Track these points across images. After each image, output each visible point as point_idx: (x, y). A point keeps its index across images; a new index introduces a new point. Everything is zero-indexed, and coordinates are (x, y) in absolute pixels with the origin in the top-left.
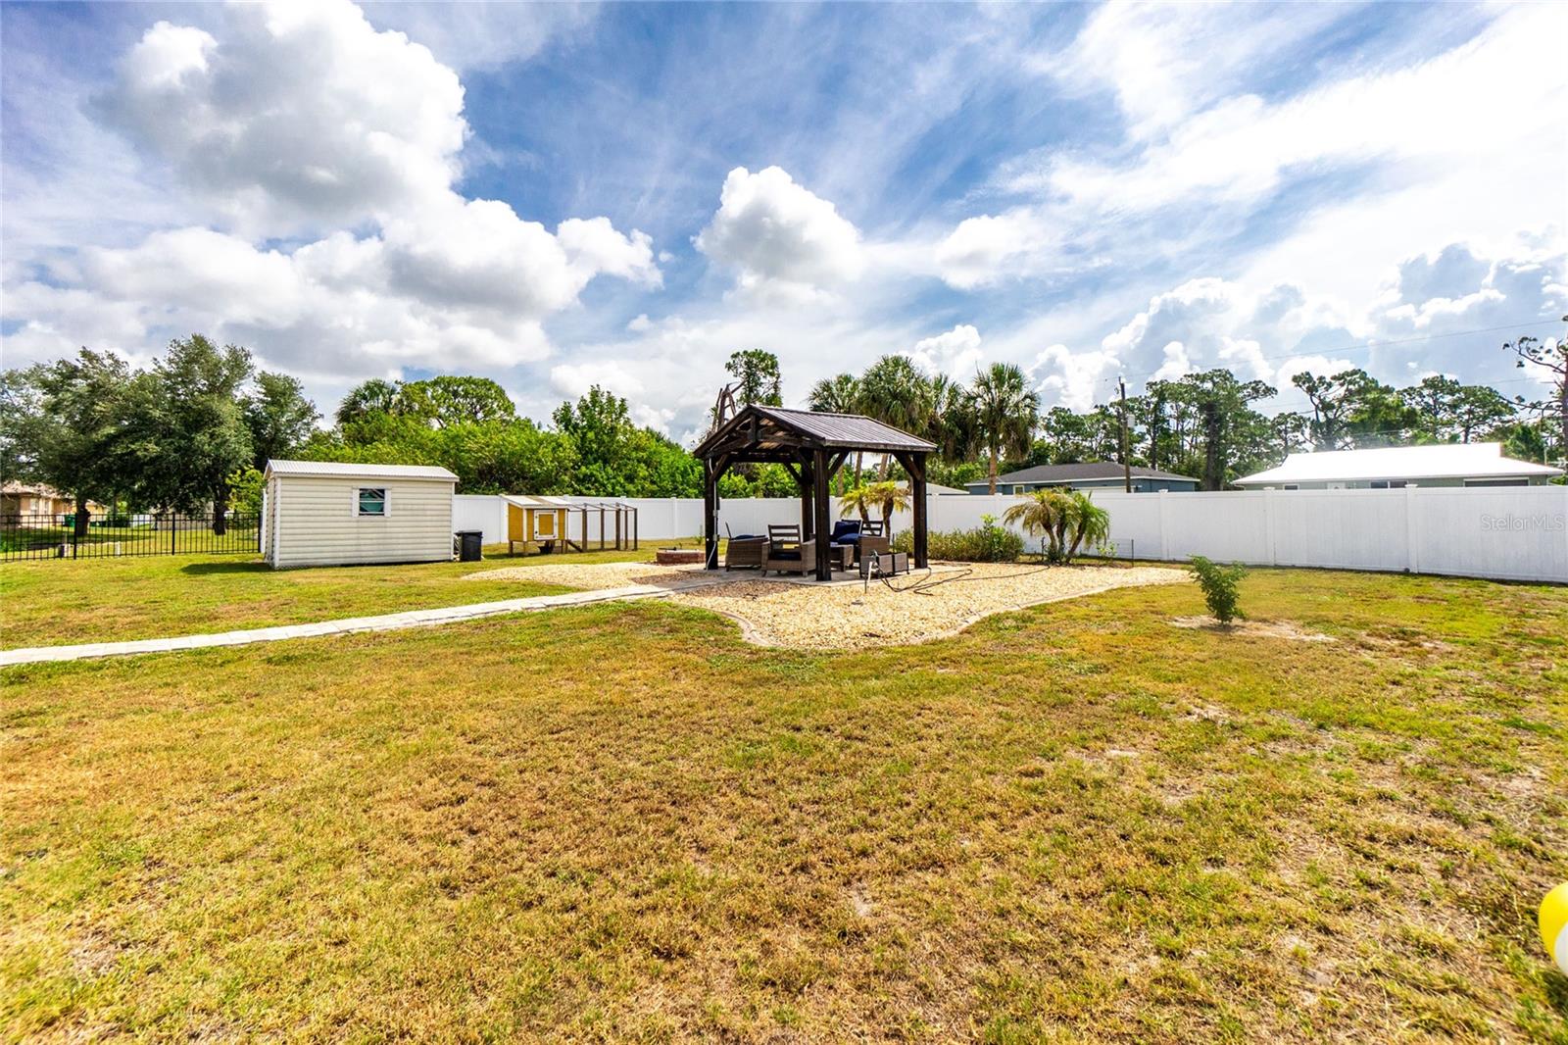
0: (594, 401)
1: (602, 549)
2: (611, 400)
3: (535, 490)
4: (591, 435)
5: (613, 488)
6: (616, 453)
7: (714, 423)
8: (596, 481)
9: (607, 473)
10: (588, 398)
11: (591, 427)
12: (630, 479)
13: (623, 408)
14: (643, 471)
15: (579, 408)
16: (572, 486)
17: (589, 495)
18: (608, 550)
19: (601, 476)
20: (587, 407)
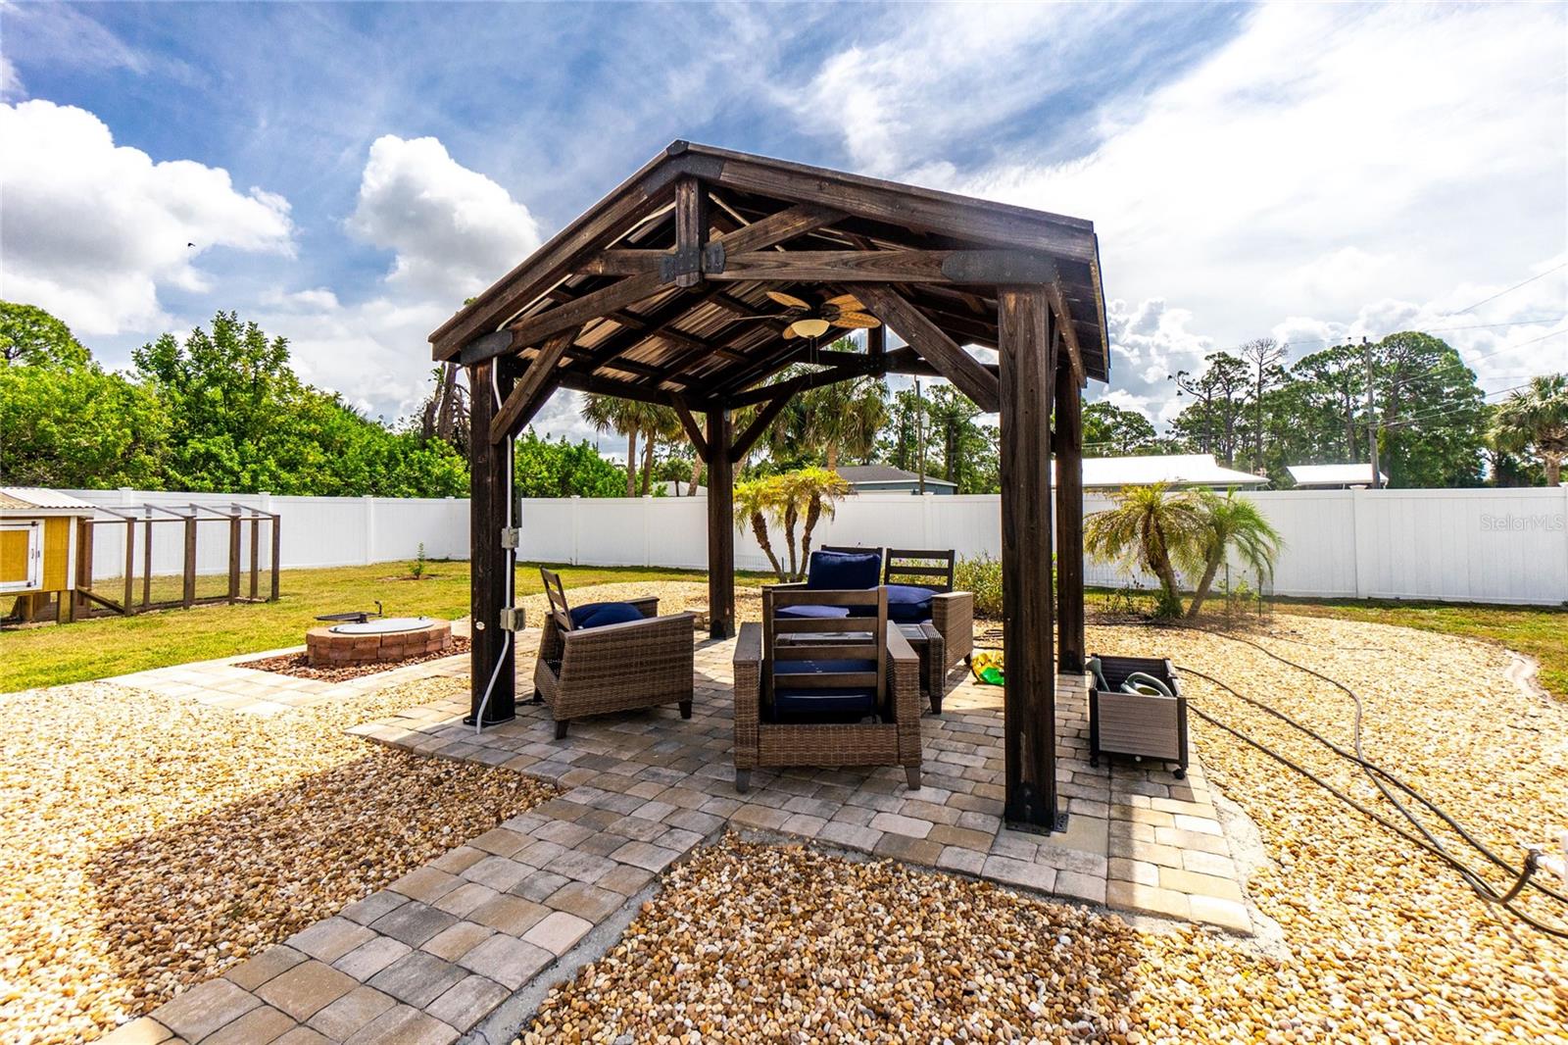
0: (222, 337)
1: (188, 600)
2: (255, 337)
3: (75, 478)
4: (214, 393)
5: (254, 478)
6: (262, 421)
7: (438, 390)
8: (220, 466)
9: (242, 454)
10: (210, 332)
11: (213, 380)
12: (291, 465)
13: (280, 352)
14: (314, 454)
15: (190, 345)
16: (164, 474)
17: (201, 490)
18: (209, 600)
19: (230, 459)
20: (207, 345)
